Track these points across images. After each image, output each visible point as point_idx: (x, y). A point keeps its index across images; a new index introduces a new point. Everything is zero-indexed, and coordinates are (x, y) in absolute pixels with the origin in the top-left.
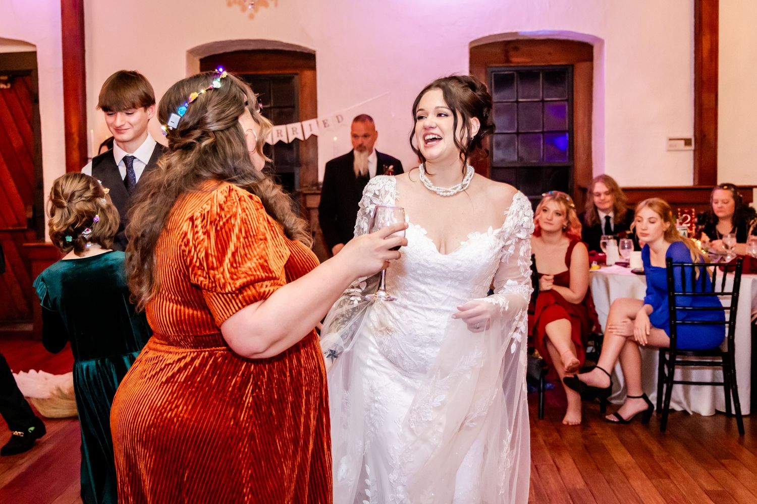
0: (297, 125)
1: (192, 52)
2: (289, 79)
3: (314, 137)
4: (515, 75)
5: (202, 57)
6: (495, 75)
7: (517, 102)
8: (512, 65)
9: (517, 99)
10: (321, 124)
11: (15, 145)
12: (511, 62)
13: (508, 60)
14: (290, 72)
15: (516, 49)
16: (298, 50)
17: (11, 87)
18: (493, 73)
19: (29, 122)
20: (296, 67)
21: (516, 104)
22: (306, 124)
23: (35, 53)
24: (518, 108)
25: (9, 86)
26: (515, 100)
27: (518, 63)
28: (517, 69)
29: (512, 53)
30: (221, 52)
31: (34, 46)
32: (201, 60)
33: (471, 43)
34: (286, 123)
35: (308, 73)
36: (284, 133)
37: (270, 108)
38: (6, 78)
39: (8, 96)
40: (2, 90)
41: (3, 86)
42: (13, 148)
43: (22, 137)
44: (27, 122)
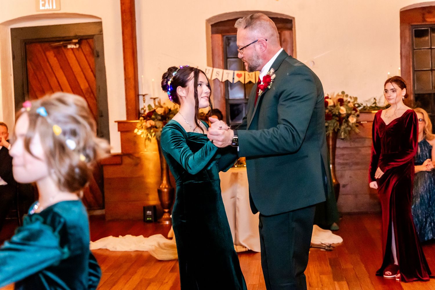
1: (208, 21)
4: (429, 30)
5: (213, 23)
6: (415, 30)
7: (431, 49)
8: (427, 23)
9: (431, 46)
11: (82, 87)
12: (426, 21)
13: (424, 20)
15: (430, 12)
16: (279, 17)
17: (79, 47)
18: (414, 29)
19: (92, 71)
21: (430, 50)
23: (100, 23)
24: (431, 52)
25: (77, 46)
26: (430, 47)
27: (431, 22)
28: (431, 26)
29: (427, 15)
30: (226, 19)
31: (100, 19)
32: (212, 26)
33: (401, 9)
38: (77, 41)
39: (77, 53)
40: (72, 49)
41: (73, 46)
42: (82, 90)
43: (88, 81)
44: (90, 70)
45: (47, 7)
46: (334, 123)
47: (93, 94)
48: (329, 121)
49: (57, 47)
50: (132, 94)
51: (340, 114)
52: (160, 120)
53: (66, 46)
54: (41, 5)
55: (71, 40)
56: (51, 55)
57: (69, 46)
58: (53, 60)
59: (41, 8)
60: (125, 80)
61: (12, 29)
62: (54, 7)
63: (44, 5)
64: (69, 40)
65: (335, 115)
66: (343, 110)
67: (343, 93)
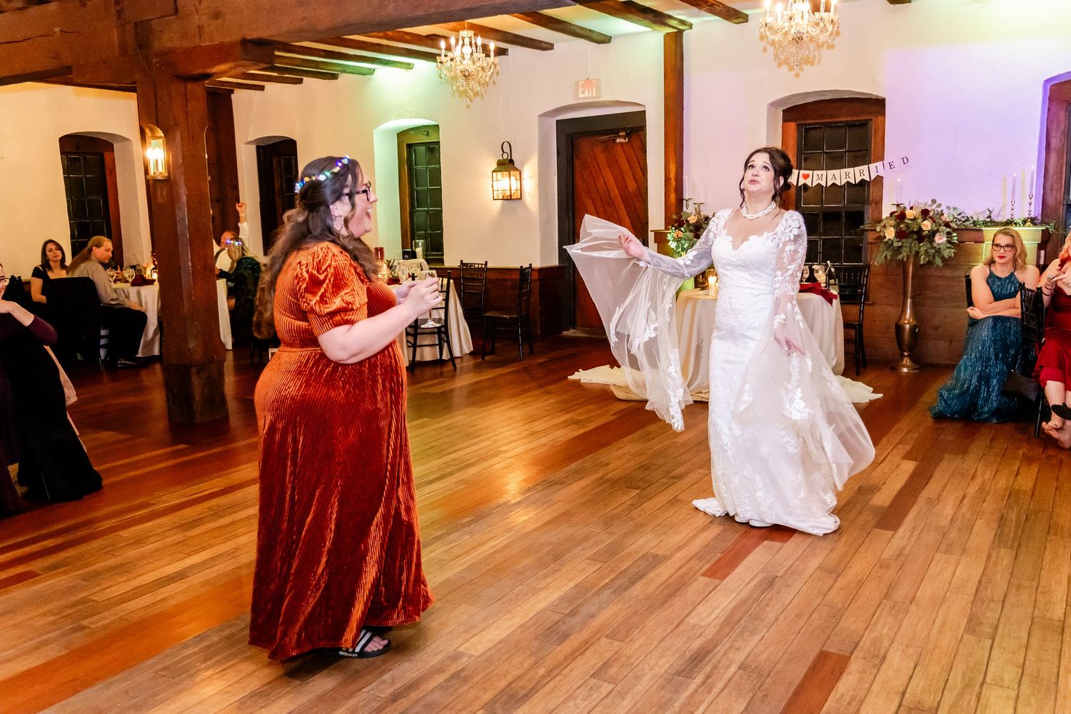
0: (865, 167)
1: (774, 105)
2: (864, 124)
3: (879, 179)
5: (785, 108)
10: (887, 166)
11: (630, 189)
14: (865, 118)
17: (629, 141)
20: (870, 113)
22: (872, 166)
23: (644, 112)
25: (627, 140)
30: (802, 103)
31: (644, 106)
32: (784, 111)
34: (854, 166)
35: (880, 118)
36: (852, 175)
37: (845, 152)
38: (623, 134)
39: (626, 147)
40: (621, 143)
41: (622, 140)
42: (629, 191)
43: (636, 182)
44: (639, 169)
45: (586, 94)
46: (911, 243)
47: (642, 197)
48: (904, 240)
49: (604, 142)
50: (673, 197)
51: (920, 229)
52: (691, 231)
53: (614, 141)
54: (580, 93)
55: (618, 133)
56: (598, 150)
57: (618, 141)
58: (601, 158)
59: (581, 96)
60: (665, 181)
61: (557, 121)
62: (594, 95)
63: (583, 93)
64: (615, 132)
65: (913, 232)
66: (927, 225)
67: (934, 201)
